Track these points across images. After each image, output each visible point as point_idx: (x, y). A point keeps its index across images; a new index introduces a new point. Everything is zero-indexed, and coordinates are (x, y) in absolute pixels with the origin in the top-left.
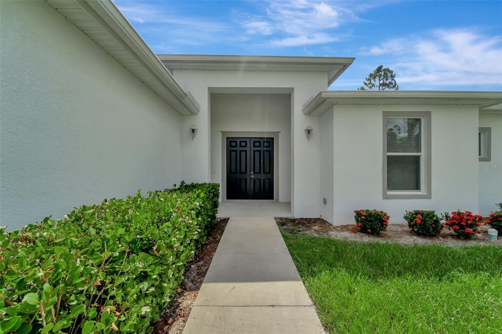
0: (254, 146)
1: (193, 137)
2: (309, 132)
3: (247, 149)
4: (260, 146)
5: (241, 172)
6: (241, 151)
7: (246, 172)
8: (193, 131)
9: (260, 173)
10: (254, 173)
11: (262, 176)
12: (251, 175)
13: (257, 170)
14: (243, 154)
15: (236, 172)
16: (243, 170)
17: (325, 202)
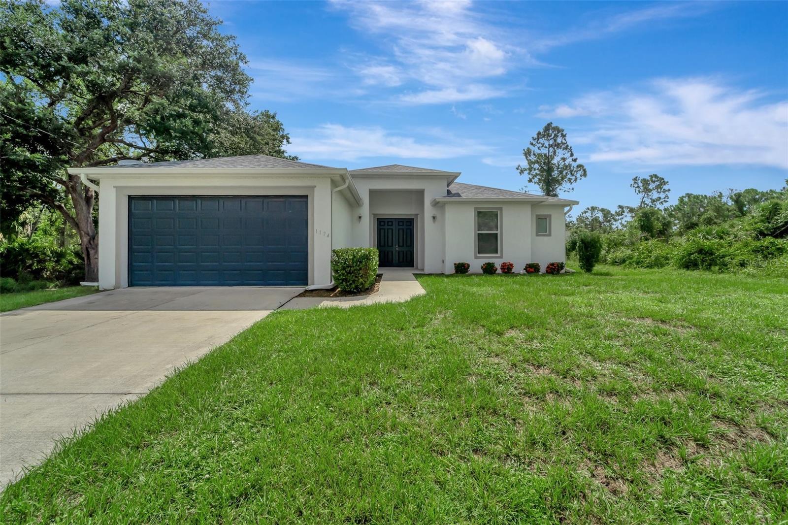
0: (399, 225)
1: (360, 221)
2: (434, 218)
3: (394, 227)
4: (403, 225)
5: (388, 246)
6: (388, 229)
7: (392, 246)
8: (360, 217)
9: (403, 246)
10: (399, 246)
11: (405, 249)
12: (396, 248)
13: (401, 244)
14: (390, 231)
15: (384, 246)
16: (390, 244)
17: (443, 262)
